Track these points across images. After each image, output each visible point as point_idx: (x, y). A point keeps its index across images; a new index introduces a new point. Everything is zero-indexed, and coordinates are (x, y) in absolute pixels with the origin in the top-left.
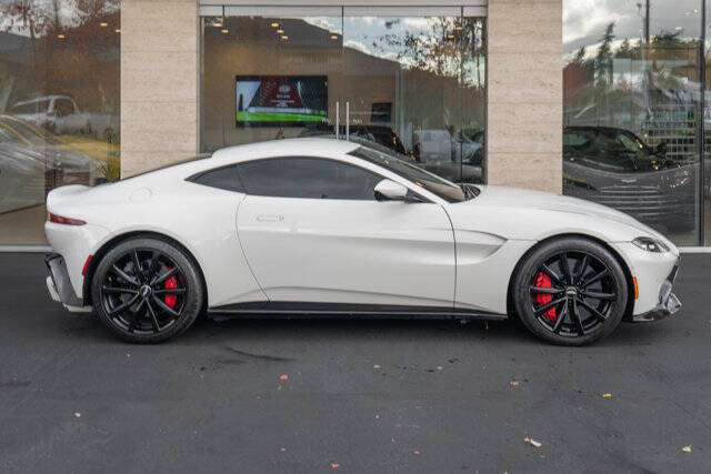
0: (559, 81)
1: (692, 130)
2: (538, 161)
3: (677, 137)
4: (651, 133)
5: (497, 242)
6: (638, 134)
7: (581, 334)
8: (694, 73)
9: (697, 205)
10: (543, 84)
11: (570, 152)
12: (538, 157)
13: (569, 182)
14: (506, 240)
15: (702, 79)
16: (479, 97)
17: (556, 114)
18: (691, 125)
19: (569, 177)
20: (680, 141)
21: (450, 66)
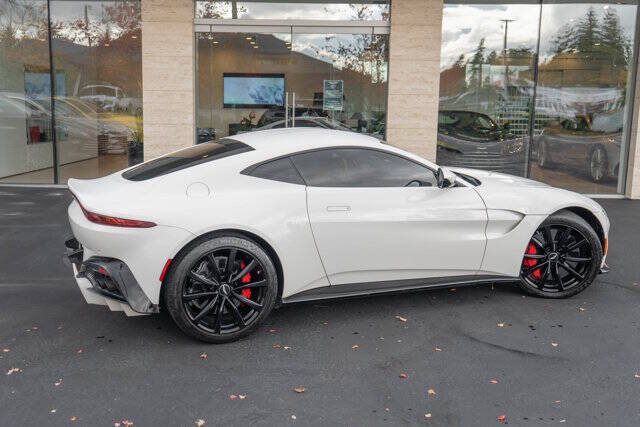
0: (437, 80)
1: (527, 114)
2: (420, 134)
3: (519, 119)
4: (501, 116)
5: (517, 218)
6: (492, 117)
7: (561, 290)
8: (531, 75)
9: (526, 164)
10: (427, 82)
11: (442, 128)
12: (420, 131)
13: (442, 148)
14: (524, 215)
15: (535, 80)
16: (382, 89)
17: (434, 103)
18: (528, 111)
19: (442, 144)
20: (521, 121)
21: (369, 68)
